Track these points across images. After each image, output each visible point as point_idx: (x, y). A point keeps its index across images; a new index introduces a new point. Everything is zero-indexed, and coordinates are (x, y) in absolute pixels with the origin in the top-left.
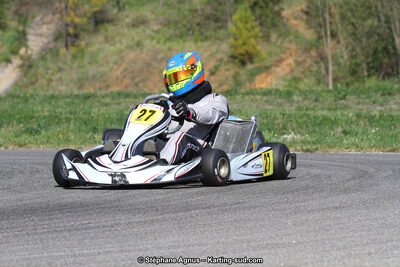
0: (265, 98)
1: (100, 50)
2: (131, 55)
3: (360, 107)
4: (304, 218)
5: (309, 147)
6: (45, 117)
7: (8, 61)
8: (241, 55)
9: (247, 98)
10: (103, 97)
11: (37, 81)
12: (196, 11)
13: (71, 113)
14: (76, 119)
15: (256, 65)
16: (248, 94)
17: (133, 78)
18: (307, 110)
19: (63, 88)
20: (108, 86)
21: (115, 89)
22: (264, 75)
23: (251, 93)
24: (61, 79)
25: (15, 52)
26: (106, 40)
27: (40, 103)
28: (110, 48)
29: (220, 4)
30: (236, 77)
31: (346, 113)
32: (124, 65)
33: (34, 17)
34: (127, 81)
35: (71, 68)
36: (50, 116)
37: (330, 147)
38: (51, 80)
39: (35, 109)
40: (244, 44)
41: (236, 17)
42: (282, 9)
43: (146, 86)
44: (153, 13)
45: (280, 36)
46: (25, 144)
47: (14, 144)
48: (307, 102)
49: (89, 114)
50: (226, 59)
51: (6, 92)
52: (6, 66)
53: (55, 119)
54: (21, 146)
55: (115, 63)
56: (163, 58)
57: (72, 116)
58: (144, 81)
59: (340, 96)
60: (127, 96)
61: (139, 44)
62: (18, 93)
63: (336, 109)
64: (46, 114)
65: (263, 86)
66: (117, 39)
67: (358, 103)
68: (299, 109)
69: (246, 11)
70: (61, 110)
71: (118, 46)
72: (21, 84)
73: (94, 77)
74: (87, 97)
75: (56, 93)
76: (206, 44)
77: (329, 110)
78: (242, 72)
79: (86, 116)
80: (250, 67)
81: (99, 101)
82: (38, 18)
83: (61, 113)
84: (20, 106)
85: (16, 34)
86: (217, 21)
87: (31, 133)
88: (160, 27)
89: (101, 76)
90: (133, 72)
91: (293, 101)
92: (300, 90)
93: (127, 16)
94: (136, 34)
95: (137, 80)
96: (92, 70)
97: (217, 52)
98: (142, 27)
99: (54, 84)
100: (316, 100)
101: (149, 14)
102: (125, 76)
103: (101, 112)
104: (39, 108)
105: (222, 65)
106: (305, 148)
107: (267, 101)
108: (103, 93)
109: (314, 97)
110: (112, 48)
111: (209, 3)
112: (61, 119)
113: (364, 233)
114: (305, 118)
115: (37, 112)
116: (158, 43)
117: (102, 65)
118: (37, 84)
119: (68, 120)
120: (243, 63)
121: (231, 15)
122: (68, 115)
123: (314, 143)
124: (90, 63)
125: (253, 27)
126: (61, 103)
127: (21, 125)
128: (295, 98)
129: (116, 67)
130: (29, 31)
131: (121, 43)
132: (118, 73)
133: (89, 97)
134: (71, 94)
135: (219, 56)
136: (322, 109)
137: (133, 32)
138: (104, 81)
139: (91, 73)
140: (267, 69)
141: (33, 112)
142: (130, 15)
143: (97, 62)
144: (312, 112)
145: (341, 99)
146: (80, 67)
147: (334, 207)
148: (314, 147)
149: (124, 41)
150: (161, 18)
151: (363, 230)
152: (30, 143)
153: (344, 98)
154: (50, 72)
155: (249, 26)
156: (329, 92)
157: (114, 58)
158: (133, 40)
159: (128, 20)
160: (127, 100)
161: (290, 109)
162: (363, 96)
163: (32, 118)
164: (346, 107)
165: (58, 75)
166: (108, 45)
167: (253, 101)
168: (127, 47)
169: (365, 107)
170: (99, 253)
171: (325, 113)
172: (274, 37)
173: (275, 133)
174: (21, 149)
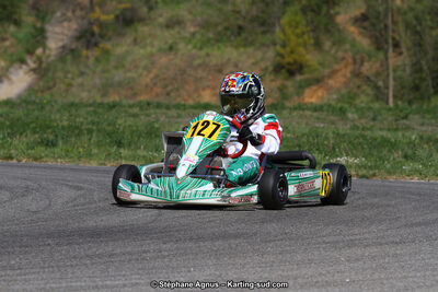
0: (315, 114)
1: (127, 52)
2: (164, 60)
3: (424, 128)
4: (359, 252)
5: (364, 172)
6: (63, 128)
7: (23, 62)
8: (289, 64)
9: (295, 113)
10: (130, 106)
11: (54, 85)
12: (238, 12)
13: (93, 124)
14: (99, 131)
15: (307, 76)
16: (295, 109)
17: (166, 86)
18: (363, 129)
19: (84, 95)
20: (135, 95)
21: (144, 98)
22: (314, 88)
23: (300, 107)
24: (82, 85)
25: (30, 52)
26: (135, 42)
27: (59, 111)
28: (140, 52)
29: (267, 4)
30: (282, 89)
31: (407, 134)
32: (155, 71)
33: (54, 12)
34: (158, 90)
35: (94, 72)
36: (70, 127)
37: (389, 173)
38: (70, 85)
39: (53, 117)
40: (292, 52)
41: (285, 20)
42: (338, 13)
43: (179, 96)
44: (190, 13)
45: (334, 44)
46: (41, 158)
47: (29, 156)
48: (363, 121)
49: (114, 125)
50: (271, 68)
51: (19, 96)
52: (21, 68)
53: (75, 130)
54: (36, 159)
55: (145, 68)
56: (200, 65)
57: (94, 128)
58: (177, 90)
59: (402, 115)
60: (159, 106)
61: (171, 48)
62: (33, 98)
63: (397, 130)
64: (65, 123)
65: (313, 100)
66: (148, 41)
67: (422, 125)
68: (355, 128)
69: (296, 14)
70: (81, 120)
71: (149, 49)
72: (36, 88)
73: (120, 84)
74: (113, 106)
75: (77, 101)
76: (250, 50)
77: (389, 130)
78: (289, 83)
79: (110, 128)
80: (298, 78)
81: (126, 112)
82: (58, 14)
83: (82, 123)
84: (36, 113)
85: (33, 30)
86: (263, 24)
87: (47, 145)
88: (197, 29)
89: (129, 83)
90: (165, 79)
91: (347, 119)
92: (355, 107)
93: (161, 16)
94: (168, 36)
95: (169, 88)
96: (118, 76)
97: (263, 59)
98: (177, 29)
99: (74, 90)
100: (374, 119)
101: (185, 13)
102: (155, 84)
103: (128, 123)
104: (58, 117)
105: (267, 75)
106: (360, 173)
107: (318, 118)
108: (131, 102)
109: (371, 115)
110: (142, 51)
111: (253, 3)
112: (81, 130)
113: (428, 273)
114: (361, 140)
115: (55, 121)
116: (195, 47)
117: (130, 70)
118: (55, 89)
119: (90, 132)
120: (291, 74)
121: (279, 19)
122: (90, 126)
123: (370, 168)
124: (116, 68)
125: (303, 33)
126: (82, 112)
127: (37, 136)
128: (350, 115)
129: (145, 73)
130: (49, 28)
131: (153, 46)
132: (146, 80)
133: (114, 106)
134: (94, 102)
135: (263, 65)
136: (381, 129)
137: (167, 34)
138: (132, 88)
139: (117, 78)
140: (318, 81)
141: (51, 121)
142: (164, 13)
143: (123, 66)
144: (369, 132)
145: (403, 118)
146: (104, 72)
147: (392, 242)
148: (371, 172)
149: (156, 43)
150: (199, 18)
151: (427, 270)
152: (47, 156)
153: (406, 117)
154: (70, 76)
155: (299, 31)
156: (390, 109)
157: (144, 63)
158: (166, 43)
159: (161, 20)
160: (158, 111)
161: (344, 128)
162: (428, 116)
163: (49, 128)
164: (407, 128)
165: (79, 80)
166: (137, 47)
167: (301, 116)
168: (160, 50)
169: (430, 128)
170: (125, 285)
171: (384, 133)
172: (327, 45)
173: (326, 155)
174: (37, 163)
